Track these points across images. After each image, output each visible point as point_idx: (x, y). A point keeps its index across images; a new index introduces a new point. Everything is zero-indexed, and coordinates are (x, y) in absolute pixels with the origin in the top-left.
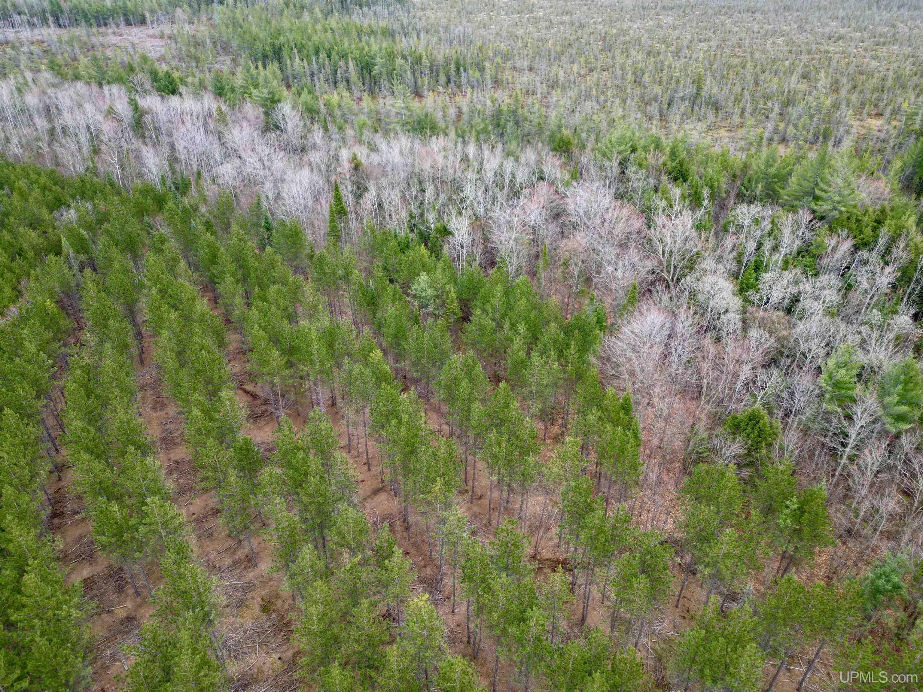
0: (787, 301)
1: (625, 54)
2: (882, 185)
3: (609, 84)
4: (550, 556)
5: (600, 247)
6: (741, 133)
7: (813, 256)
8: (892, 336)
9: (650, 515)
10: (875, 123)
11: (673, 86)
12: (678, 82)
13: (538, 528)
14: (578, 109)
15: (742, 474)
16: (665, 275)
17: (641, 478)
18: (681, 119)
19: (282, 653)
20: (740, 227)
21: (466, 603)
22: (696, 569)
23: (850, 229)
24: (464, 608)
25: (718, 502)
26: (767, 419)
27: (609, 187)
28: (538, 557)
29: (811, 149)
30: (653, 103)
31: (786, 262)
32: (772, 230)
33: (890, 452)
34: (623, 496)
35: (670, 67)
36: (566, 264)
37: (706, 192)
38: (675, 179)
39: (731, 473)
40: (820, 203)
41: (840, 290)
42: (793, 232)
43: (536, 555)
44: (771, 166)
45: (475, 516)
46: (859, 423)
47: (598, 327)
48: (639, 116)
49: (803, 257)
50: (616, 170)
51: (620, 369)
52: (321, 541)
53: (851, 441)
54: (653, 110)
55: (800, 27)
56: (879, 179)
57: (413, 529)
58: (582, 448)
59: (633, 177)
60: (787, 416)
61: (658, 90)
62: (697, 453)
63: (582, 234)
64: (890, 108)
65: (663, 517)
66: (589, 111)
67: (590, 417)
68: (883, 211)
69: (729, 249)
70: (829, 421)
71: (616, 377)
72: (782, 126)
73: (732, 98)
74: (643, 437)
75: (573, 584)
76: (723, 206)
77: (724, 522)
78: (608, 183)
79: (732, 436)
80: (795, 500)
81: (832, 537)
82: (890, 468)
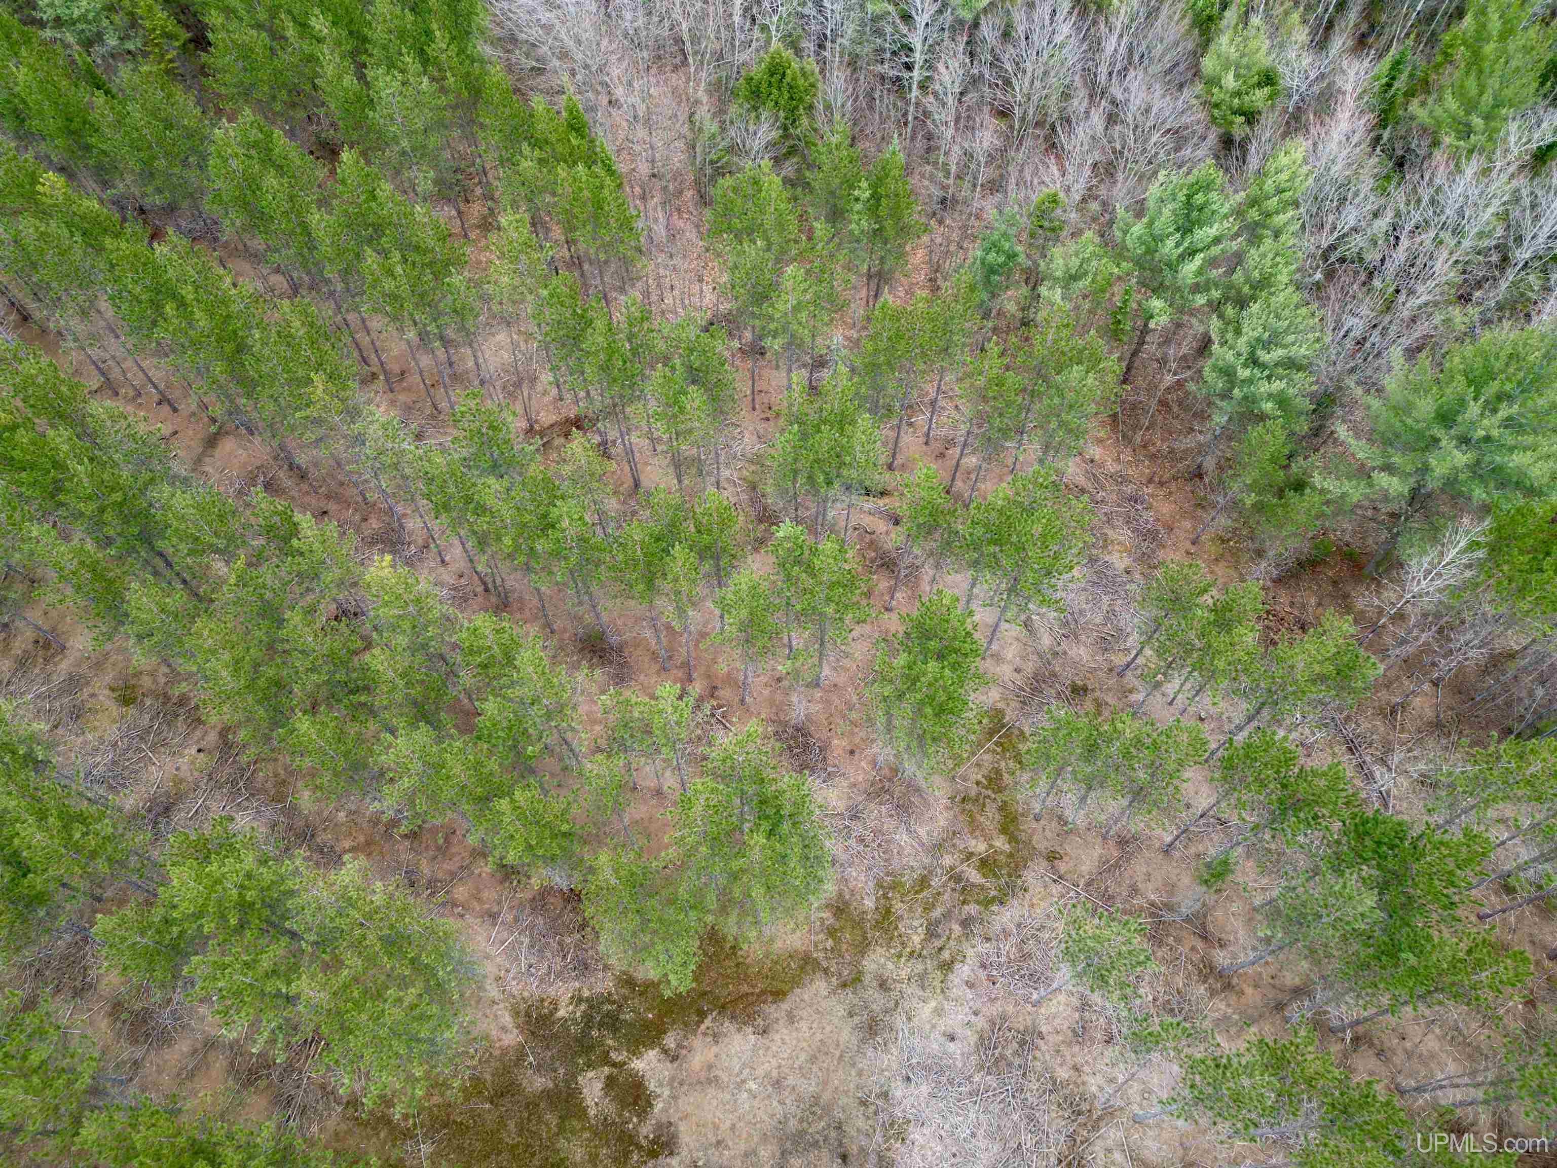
4: (554, 418)
9: (676, 292)
13: (518, 385)
15: (783, 173)
17: (642, 240)
19: (198, 742)
21: (457, 542)
22: (764, 347)
24: (458, 550)
25: (765, 231)
26: (795, 65)
28: (537, 427)
33: (972, 55)
34: (626, 280)
39: (772, 183)
43: (531, 426)
45: (408, 409)
46: (921, 20)
51: (540, 52)
52: (159, 563)
53: (917, 55)
57: (314, 473)
58: (533, 224)
60: (821, 46)
62: (712, 162)
65: (696, 288)
67: (524, 164)
70: (879, 33)
71: (539, 71)
74: (622, 168)
75: (604, 443)
77: (781, 260)
79: (753, 114)
80: (864, 184)
81: (923, 220)
82: (975, 81)
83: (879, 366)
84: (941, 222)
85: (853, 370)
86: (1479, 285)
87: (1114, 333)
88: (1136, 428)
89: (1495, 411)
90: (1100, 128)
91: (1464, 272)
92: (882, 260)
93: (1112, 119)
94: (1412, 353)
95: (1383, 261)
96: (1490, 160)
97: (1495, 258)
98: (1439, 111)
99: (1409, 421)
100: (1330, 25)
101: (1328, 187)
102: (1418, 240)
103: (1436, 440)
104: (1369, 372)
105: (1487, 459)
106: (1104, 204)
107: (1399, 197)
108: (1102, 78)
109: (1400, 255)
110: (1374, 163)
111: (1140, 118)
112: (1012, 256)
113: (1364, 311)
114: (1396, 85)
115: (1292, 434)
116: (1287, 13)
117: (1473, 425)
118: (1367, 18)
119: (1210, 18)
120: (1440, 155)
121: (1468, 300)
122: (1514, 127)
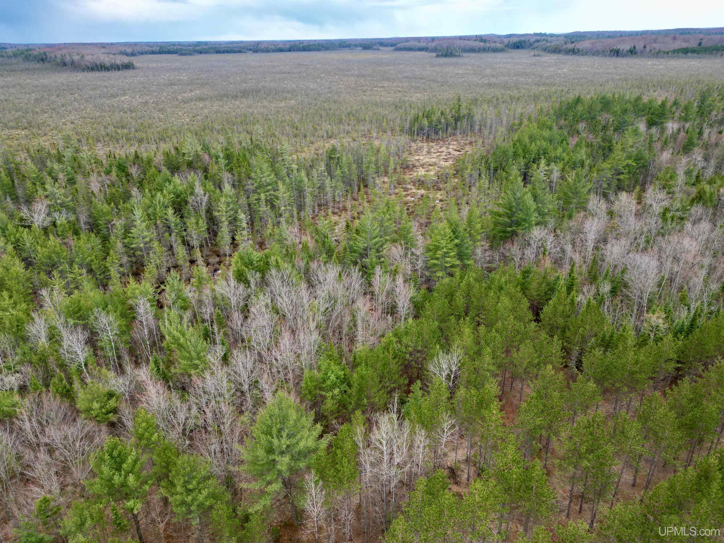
86: (242, 405)
87: (121, 530)
89: (282, 436)
90: (48, 458)
91: (234, 405)
94: (241, 441)
95: (205, 421)
96: (211, 370)
97: (239, 394)
98: (182, 367)
99: (261, 462)
100: (120, 366)
101: (165, 413)
102: (210, 406)
103: (274, 460)
104: (234, 458)
105: (294, 452)
106: (73, 484)
107: (192, 399)
108: (33, 440)
109: (209, 415)
110: (175, 395)
111: (64, 442)
113: (214, 440)
114: (161, 368)
115: (227, 502)
116: (99, 371)
117: (280, 446)
118: (132, 355)
119: (68, 391)
120: (194, 378)
121: (243, 412)
122: (209, 357)
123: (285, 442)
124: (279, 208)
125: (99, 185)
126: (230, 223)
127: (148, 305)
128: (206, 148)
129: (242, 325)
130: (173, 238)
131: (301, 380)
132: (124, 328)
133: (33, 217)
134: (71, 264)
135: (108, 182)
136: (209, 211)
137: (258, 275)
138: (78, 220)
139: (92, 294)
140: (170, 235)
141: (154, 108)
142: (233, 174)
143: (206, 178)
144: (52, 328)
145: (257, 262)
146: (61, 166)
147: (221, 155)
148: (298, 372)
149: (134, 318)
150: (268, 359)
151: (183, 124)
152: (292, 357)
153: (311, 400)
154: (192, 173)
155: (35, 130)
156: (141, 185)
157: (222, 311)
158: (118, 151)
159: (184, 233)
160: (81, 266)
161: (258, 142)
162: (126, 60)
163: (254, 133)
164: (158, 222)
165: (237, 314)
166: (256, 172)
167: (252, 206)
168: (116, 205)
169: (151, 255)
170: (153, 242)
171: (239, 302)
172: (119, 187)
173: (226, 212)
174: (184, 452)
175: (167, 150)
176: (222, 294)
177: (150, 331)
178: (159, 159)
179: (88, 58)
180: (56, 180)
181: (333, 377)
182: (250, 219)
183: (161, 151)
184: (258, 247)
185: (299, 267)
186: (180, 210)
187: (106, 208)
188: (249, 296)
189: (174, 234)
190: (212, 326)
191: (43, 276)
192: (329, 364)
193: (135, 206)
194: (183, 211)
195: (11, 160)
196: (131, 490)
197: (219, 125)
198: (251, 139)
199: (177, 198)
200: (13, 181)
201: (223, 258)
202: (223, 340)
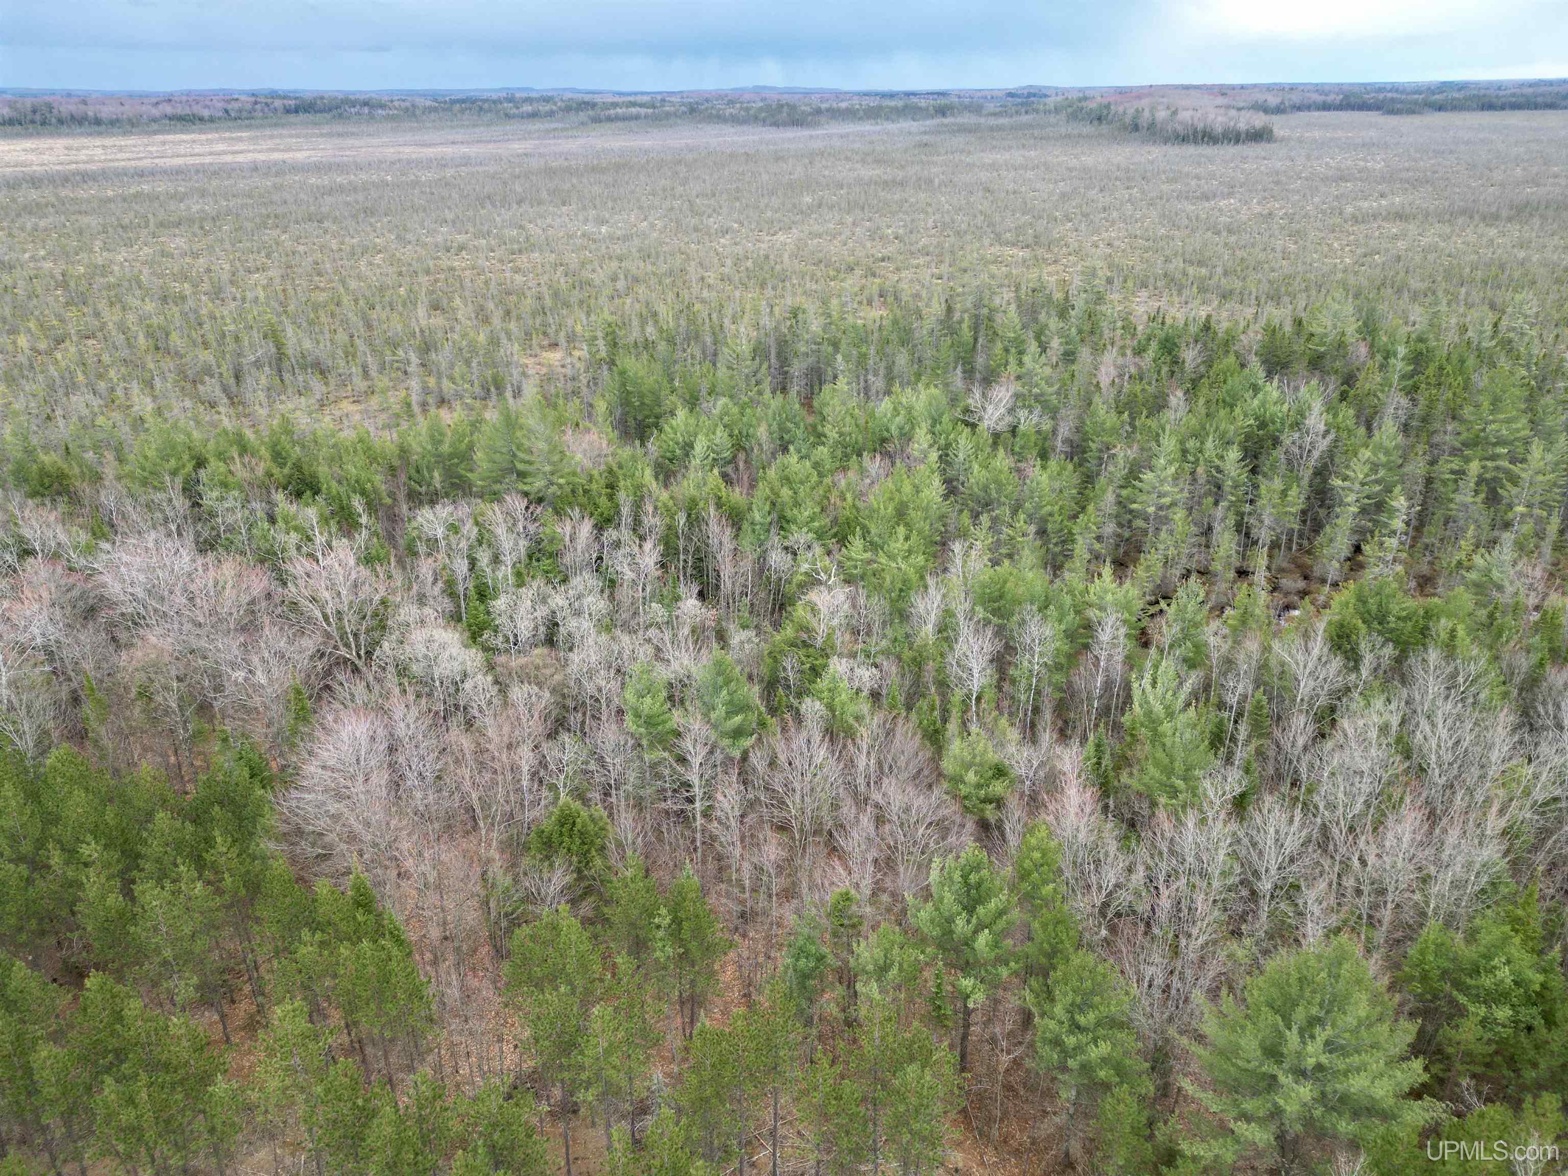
0: (542, 629)
1: (118, 306)
2: (596, 437)
3: (106, 358)
5: (203, 643)
6: (374, 402)
7: (551, 555)
8: (686, 631)
9: (473, 1059)
10: (554, 357)
11: (231, 346)
12: (237, 339)
14: (59, 412)
15: (581, 912)
16: (343, 652)
17: (434, 1007)
18: (269, 397)
20: (432, 543)
22: (576, 1103)
23: (581, 506)
25: (568, 975)
26: (584, 814)
27: (180, 534)
29: (486, 407)
30: (207, 378)
31: (519, 574)
32: (480, 533)
33: (745, 783)
34: (415, 1055)
35: (213, 317)
36: (145, 694)
37: (357, 503)
38: (299, 495)
39: (570, 924)
40: (529, 480)
41: (602, 591)
42: (510, 530)
44: (440, 442)
46: (696, 761)
47: (257, 785)
48: (188, 403)
49: (538, 560)
50: (181, 503)
51: (327, 839)
53: (697, 789)
54: (211, 388)
55: (399, 237)
56: (588, 430)
58: (310, 1013)
59: (220, 508)
60: (607, 794)
61: (206, 356)
62: (506, 915)
63: (158, 631)
64: (562, 334)
65: (495, 1051)
66: (85, 412)
67: (303, 950)
68: (610, 471)
69: (430, 579)
70: (659, 776)
71: (325, 857)
72: (432, 382)
73: (340, 352)
74: (412, 935)
76: (393, 518)
77: (586, 1004)
78: (173, 528)
79: (546, 864)
80: (663, 911)
81: (727, 936)
82: (752, 804)
83: (707, 1100)
84: (744, 936)
85: (679, 1111)
86: (1243, 918)
87: (937, 1019)
88: (990, 1120)
89: (1313, 1037)
90: (872, 829)
91: (1226, 909)
92: (693, 983)
93: (880, 820)
94: (1213, 994)
95: (1153, 910)
96: (1202, 812)
97: (1245, 893)
98: (1146, 779)
99: (1240, 1063)
100: (1033, 725)
101: (1081, 854)
102: (1174, 887)
103: (1274, 1078)
104: (1186, 1018)
105: (1329, 1088)
106: (893, 895)
107: (1142, 852)
108: (862, 788)
109: (1165, 903)
110: (1111, 831)
111: (903, 816)
112: (821, 958)
113: (1157, 959)
114: (1104, 763)
115: (1142, 1099)
116: (996, 720)
117: (1299, 1054)
118: (1059, 716)
119: (936, 731)
120: (1161, 814)
121: (1240, 934)
122: (1207, 784)
123: (1314, 1053)
124: (1510, 507)
125: (1113, 372)
126: (1363, 511)
127: (1123, 631)
128: (1369, 329)
129: (1305, 748)
130: (1219, 512)
131: (1411, 939)
132: (1063, 660)
133: (984, 409)
134: (1015, 512)
135: (1133, 370)
136: (1322, 473)
137: (1389, 651)
138: (1054, 432)
139: (1030, 575)
140: (1216, 503)
141: (1283, 228)
142: (1413, 400)
143: (1343, 397)
144: (948, 613)
145: (1399, 618)
146: (1061, 325)
147: (1402, 350)
148: (1408, 916)
149: (1086, 647)
150: (1343, 850)
151: (1333, 271)
152: (1408, 876)
153: (1420, 997)
154: (1314, 382)
155: (1040, 252)
156: (1193, 388)
157: (1270, 700)
158: (1173, 311)
159: (1247, 508)
160: (1030, 519)
161: (1512, 335)
162: (1259, 120)
163: (1510, 310)
164: (1200, 470)
165: (1302, 719)
166: (1477, 406)
167: (1437, 485)
168: (1133, 418)
169: (1163, 535)
170: (1177, 509)
171: (1318, 696)
172: (1150, 384)
173: (1363, 484)
174: (1091, 947)
175: (1276, 322)
176: (1283, 664)
177: (1108, 685)
178: (1253, 338)
179: (1185, 116)
180: (1044, 348)
181: (1505, 974)
182: (1420, 513)
183: (1262, 322)
184: (1413, 584)
185: (1510, 666)
186: (1256, 457)
187: (1110, 419)
188: (1348, 689)
189: (1223, 504)
190: (1236, 722)
191: (966, 518)
192: (1506, 939)
193: (1168, 427)
194: (1262, 458)
195: (986, 302)
196: (977, 961)
197: (1423, 280)
198: (1496, 325)
199: (1259, 429)
200: (976, 340)
201: (1314, 586)
202: (1249, 763)
